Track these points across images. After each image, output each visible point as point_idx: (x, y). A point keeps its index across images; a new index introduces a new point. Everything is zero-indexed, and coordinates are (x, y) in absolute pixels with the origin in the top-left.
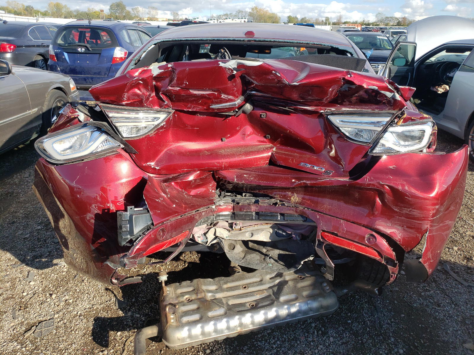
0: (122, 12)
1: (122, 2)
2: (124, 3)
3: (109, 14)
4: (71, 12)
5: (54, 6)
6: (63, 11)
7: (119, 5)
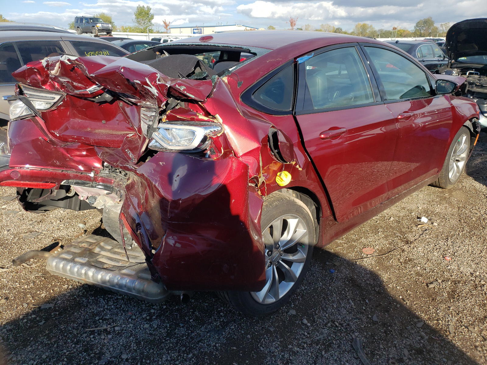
0: (429, 28)
1: (431, 18)
2: (433, 19)
3: (413, 32)
4: (375, 31)
5: (361, 27)
6: (367, 31)
7: (427, 21)
